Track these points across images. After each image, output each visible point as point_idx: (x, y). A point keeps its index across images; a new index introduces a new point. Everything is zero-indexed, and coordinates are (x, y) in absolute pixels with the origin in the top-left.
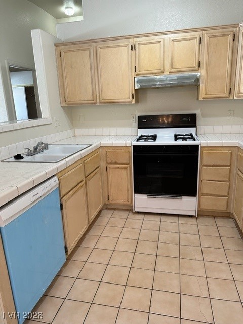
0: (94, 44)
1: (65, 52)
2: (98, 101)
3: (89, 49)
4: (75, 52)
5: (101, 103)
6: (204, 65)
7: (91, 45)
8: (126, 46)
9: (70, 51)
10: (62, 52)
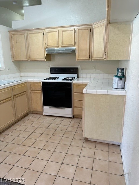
0: (27, 32)
1: (13, 35)
2: (29, 59)
3: (24, 34)
4: (18, 35)
6: (77, 43)
7: (25, 32)
8: (41, 33)
9: (15, 35)
10: (12, 35)
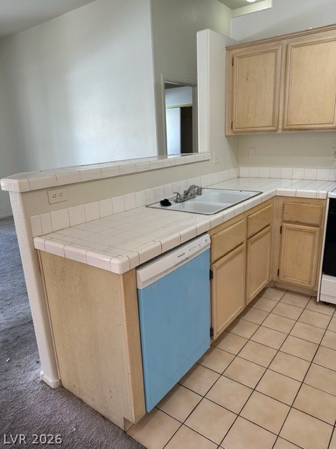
0: (285, 42)
1: (240, 57)
2: (280, 127)
3: (275, 51)
5: (284, 130)
7: (279, 45)
9: (247, 56)
10: (235, 58)
